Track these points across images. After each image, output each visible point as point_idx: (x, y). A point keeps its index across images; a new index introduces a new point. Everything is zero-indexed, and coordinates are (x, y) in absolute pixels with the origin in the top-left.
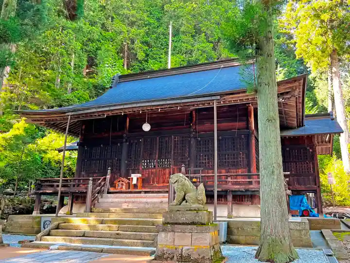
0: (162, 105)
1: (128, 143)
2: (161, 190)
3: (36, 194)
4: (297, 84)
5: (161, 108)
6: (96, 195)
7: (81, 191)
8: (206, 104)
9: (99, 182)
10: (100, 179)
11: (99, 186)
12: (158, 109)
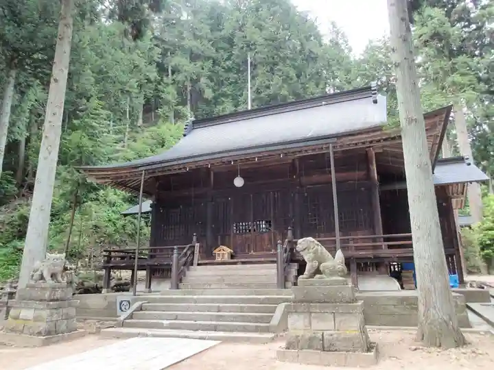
0: (259, 153)
1: (213, 203)
2: (263, 259)
3: (105, 268)
4: (437, 119)
5: (258, 157)
6: (182, 267)
7: (161, 263)
8: (317, 150)
9: (185, 251)
10: (184, 248)
11: (185, 257)
12: (255, 158)
